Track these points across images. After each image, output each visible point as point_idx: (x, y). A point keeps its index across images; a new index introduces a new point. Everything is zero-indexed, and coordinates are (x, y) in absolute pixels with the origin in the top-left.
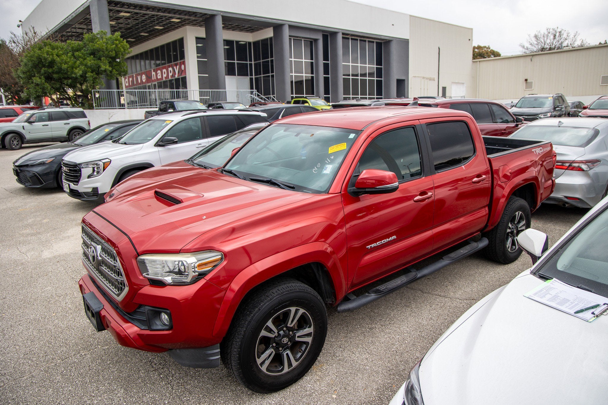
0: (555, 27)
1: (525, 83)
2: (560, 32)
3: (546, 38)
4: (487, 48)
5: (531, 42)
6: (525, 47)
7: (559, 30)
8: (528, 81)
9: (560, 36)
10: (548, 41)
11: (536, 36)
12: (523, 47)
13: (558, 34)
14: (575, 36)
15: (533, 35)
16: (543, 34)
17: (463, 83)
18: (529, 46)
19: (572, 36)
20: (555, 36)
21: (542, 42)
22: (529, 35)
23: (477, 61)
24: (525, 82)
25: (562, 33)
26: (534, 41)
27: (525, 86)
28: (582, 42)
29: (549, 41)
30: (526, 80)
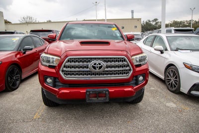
0: (29, 16)
4: (6, 20)
5: (22, 20)
10: (28, 20)
11: (23, 18)
12: (20, 21)
13: (30, 18)
16: (26, 17)
21: (26, 20)
23: (7, 24)
25: (32, 18)
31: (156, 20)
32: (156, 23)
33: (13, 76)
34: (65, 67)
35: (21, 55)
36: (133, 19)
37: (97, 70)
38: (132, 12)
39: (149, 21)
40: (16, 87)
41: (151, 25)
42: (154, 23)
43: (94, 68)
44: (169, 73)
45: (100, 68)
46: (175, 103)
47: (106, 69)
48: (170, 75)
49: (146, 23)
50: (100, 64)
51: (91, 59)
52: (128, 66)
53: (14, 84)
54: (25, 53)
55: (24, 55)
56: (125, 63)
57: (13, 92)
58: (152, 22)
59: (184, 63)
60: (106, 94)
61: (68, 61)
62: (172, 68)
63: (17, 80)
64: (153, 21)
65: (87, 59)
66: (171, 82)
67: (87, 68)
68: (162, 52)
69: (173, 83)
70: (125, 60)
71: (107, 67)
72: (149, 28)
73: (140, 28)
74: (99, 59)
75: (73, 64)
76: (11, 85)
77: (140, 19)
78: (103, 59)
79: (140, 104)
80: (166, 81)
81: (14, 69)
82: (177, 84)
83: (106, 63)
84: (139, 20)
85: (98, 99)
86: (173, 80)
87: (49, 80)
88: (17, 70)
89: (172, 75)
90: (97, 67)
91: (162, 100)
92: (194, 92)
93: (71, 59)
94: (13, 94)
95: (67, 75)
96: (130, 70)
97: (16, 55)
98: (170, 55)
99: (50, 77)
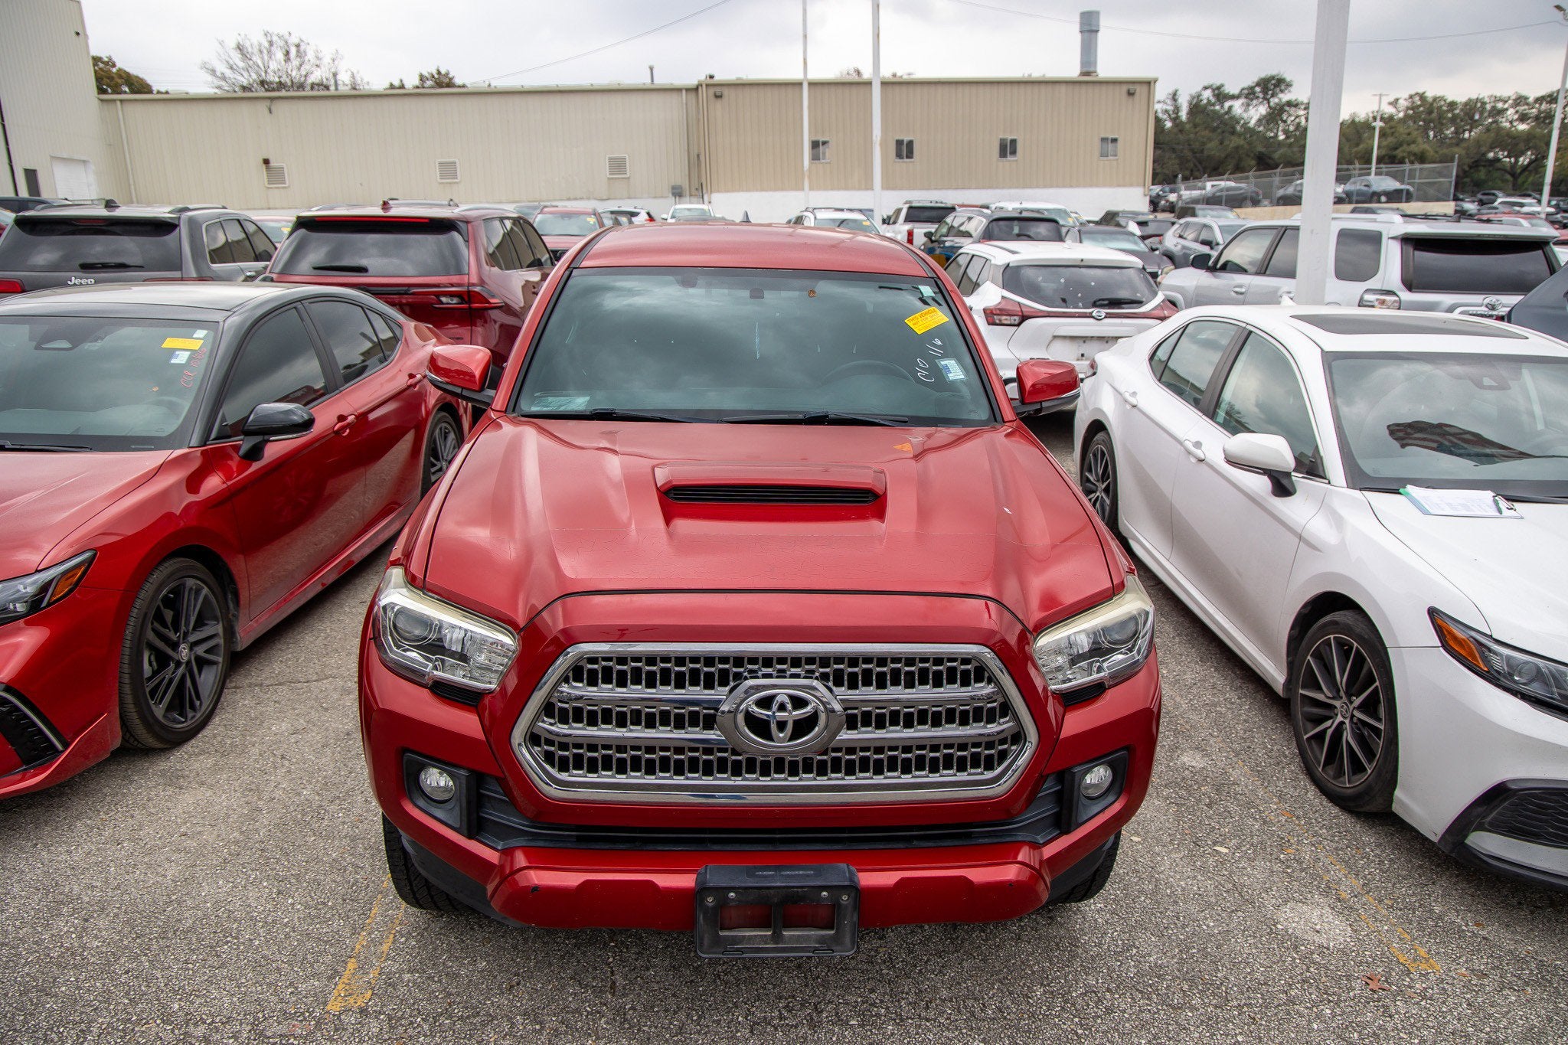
0: (284, 32)
1: (265, 170)
2: (298, 46)
3: (266, 58)
4: (106, 63)
5: (231, 62)
6: (218, 74)
7: (294, 40)
8: (272, 164)
9: (299, 54)
10: (273, 66)
11: (240, 48)
12: (213, 72)
13: (293, 51)
14: (334, 60)
15: (231, 44)
16: (256, 43)
17: (84, 162)
18: (228, 73)
19: (327, 60)
20: (287, 53)
21: (258, 66)
22: (221, 43)
23: (114, 101)
24: (264, 166)
25: (302, 48)
26: (236, 59)
27: (266, 177)
28: (353, 76)
29: (275, 67)
30: (266, 162)
31: (1271, 85)
32: (1275, 115)
33: (175, 646)
34: (548, 709)
35: (228, 478)
36: (1088, 80)
37: (781, 743)
38: (1089, 26)
39: (1221, 95)
40: (193, 718)
41: (1227, 125)
42: (1255, 114)
43: (760, 727)
44: (1318, 656)
45: (803, 727)
46: (1344, 908)
47: (846, 735)
48: (1328, 670)
49: (1196, 108)
50: (799, 702)
51: (739, 661)
52: (1006, 709)
53: (182, 701)
54: (255, 453)
55: (256, 466)
56: (984, 689)
57: (176, 759)
58: (1237, 107)
59: (1433, 613)
60: (835, 906)
61: (576, 673)
62: (1347, 630)
63: (202, 663)
64: (1249, 94)
65: (709, 661)
66: (1330, 726)
67: (709, 723)
68: (1282, 486)
69: (1348, 736)
70: (981, 673)
71: (851, 723)
72: (1213, 148)
73: (1139, 151)
74: (796, 662)
75: (605, 692)
76: (159, 711)
77: (1149, 84)
78: (825, 661)
79: (1093, 907)
80: (1299, 710)
81: (178, 591)
82: (1370, 754)
83: (842, 692)
84: (1137, 88)
85: (777, 937)
86: (1345, 713)
87: (435, 779)
88: (199, 591)
89: (1341, 679)
90: (782, 725)
91: (1255, 874)
92: (1489, 843)
93: (593, 660)
94: (174, 780)
95: (564, 767)
96: (1018, 737)
97: (193, 483)
98: (1338, 521)
99: (445, 764)
